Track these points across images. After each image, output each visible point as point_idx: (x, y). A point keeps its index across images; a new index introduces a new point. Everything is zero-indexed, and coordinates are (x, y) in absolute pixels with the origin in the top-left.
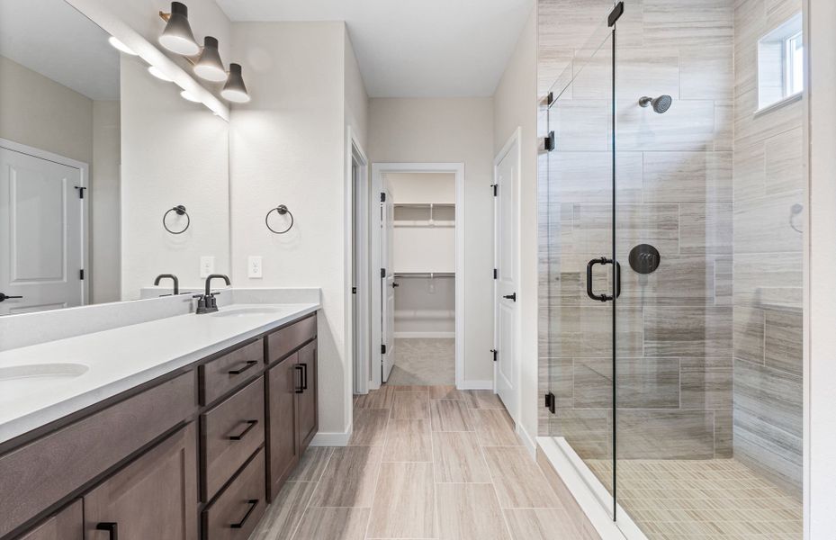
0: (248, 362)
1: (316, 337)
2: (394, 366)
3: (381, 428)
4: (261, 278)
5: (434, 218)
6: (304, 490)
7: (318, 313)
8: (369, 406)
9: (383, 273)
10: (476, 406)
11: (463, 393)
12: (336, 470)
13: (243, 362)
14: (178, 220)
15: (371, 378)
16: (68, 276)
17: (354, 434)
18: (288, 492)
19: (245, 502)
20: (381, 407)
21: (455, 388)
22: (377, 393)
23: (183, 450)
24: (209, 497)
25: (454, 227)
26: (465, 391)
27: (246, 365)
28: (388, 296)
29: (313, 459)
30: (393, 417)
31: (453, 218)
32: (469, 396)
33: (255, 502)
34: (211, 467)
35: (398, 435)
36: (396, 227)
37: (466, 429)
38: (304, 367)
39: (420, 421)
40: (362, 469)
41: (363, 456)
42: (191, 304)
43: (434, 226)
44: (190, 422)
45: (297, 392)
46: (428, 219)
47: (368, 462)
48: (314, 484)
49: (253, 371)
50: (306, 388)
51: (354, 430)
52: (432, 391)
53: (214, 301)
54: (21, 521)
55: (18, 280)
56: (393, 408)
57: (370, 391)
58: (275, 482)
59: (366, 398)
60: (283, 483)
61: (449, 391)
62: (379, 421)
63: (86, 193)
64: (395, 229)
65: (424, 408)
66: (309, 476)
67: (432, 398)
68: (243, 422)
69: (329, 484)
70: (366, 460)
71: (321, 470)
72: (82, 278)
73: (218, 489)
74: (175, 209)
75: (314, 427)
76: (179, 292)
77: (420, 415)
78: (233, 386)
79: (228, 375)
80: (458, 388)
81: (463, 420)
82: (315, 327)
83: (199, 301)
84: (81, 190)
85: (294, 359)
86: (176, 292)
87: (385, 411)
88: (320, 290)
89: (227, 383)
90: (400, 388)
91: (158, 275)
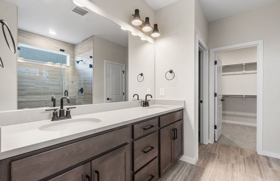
0: (151, 126)
1: (183, 119)
2: (221, 135)
3: (212, 162)
4: (164, 96)
5: (246, 70)
6: (175, 177)
7: (184, 110)
8: (207, 150)
9: (215, 95)
10: (270, 166)
11: (262, 157)
12: (189, 173)
13: (149, 125)
14: (141, 77)
15: (209, 138)
16: (121, 94)
17: (199, 160)
18: (169, 175)
19: (149, 175)
20: (213, 152)
21: (256, 153)
22: (212, 145)
23: (125, 153)
24: (135, 170)
25: (256, 73)
26: (263, 156)
27: (150, 126)
28: (218, 105)
29: (180, 165)
30: (218, 158)
31: (256, 69)
32: (266, 160)
33: (153, 176)
34: (136, 160)
35: (220, 168)
36: (223, 75)
37: (262, 177)
38: (176, 130)
39: (233, 165)
40: (200, 177)
41: (201, 172)
42: (141, 104)
43: (246, 74)
44: (129, 143)
45: (173, 139)
46: (242, 70)
47: (203, 175)
48: (179, 176)
49: (153, 129)
50: (176, 138)
51: (199, 158)
52: (242, 151)
53: (148, 103)
54: (73, 165)
55: (111, 95)
56: (219, 154)
57: (209, 144)
58: (163, 171)
59: (207, 146)
60: (166, 172)
61: (252, 153)
62: (211, 158)
63: (125, 72)
64: (223, 76)
65: (236, 158)
66: (178, 172)
67: (241, 155)
68: (149, 146)
69: (185, 178)
70: (203, 174)
71: (183, 171)
72: (124, 95)
73: (138, 168)
74: (140, 74)
75: (181, 153)
76: (139, 100)
77: (233, 161)
78: (144, 134)
79: (143, 130)
80: (258, 153)
81: (260, 171)
82: (182, 115)
83: (143, 103)
84: (124, 71)
85: (172, 126)
86: (138, 100)
87: (215, 155)
88: (184, 101)
89: (142, 133)
90: (224, 146)
91: (134, 94)
